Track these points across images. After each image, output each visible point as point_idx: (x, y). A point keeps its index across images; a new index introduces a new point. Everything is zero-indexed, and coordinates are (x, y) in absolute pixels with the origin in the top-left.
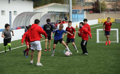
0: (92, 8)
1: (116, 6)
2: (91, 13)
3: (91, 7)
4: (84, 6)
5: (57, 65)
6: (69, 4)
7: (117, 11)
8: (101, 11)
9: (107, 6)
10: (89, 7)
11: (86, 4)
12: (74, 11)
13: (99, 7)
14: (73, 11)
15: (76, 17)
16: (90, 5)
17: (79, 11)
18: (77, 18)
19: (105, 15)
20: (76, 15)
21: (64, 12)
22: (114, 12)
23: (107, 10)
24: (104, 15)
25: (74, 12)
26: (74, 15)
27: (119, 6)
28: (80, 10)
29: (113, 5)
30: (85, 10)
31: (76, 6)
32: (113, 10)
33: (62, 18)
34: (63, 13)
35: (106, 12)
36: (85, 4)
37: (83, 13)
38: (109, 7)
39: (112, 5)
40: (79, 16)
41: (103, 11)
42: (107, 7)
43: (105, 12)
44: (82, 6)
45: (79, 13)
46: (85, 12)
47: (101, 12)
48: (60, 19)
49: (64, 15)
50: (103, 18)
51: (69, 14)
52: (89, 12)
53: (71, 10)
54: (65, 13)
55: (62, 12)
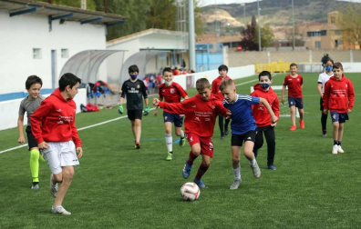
0: (240, 40)
1: (296, 34)
2: (239, 50)
3: (239, 37)
4: (222, 35)
5: (159, 171)
6: (188, 30)
7: (296, 45)
8: (262, 47)
9: (275, 34)
10: (235, 37)
11: (228, 31)
12: (201, 46)
13: (257, 38)
14: (197, 46)
15: (205, 61)
16: (237, 33)
17: (211, 47)
18: (208, 63)
19: (271, 56)
20: (205, 56)
21: (176, 50)
22: (291, 48)
23: (276, 45)
24: (269, 54)
25: (201, 49)
26: (199, 56)
27: (301, 35)
28: (214, 44)
29: (289, 32)
30: (225, 44)
31: (204, 35)
32: (288, 45)
33: (174, 63)
34: (174, 53)
35: (273, 49)
36: (224, 31)
37: (220, 52)
38: (280, 36)
39: (286, 32)
40: (211, 57)
41: (267, 46)
42: (276, 37)
43: (271, 49)
44: (218, 35)
45: (212, 50)
46: (225, 49)
47: (260, 48)
48: (169, 66)
49: (178, 56)
50: (267, 61)
51: (188, 53)
52: (235, 49)
53: (193, 43)
54: (179, 52)
55: (172, 50)
